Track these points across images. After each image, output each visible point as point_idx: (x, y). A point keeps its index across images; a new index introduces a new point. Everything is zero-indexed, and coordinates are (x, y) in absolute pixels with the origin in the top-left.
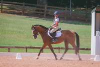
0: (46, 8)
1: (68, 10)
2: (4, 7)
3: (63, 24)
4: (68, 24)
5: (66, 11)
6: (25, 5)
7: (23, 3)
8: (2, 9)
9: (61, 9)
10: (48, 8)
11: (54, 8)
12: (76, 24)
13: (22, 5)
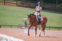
2: (18, 3)
4: (55, 14)
5: (54, 6)
7: (29, 1)
8: (17, 4)
10: (43, 4)
12: (59, 13)
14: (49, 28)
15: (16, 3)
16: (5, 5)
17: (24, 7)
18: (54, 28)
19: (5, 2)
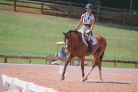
0: (98, 9)
1: (127, 12)
2: (45, 7)
3: (121, 30)
4: (127, 31)
5: (125, 13)
6: (72, 5)
7: (70, 3)
8: (42, 9)
9: (118, 11)
10: (101, 9)
13: (68, 5)
14: (113, 63)
15: (40, 6)
16: (15, 10)
17: (57, 15)
18: (124, 62)
19: (15, 6)
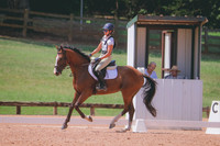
0: (26, 16)
1: (75, 20)
10: (31, 16)
11: (44, 17)
